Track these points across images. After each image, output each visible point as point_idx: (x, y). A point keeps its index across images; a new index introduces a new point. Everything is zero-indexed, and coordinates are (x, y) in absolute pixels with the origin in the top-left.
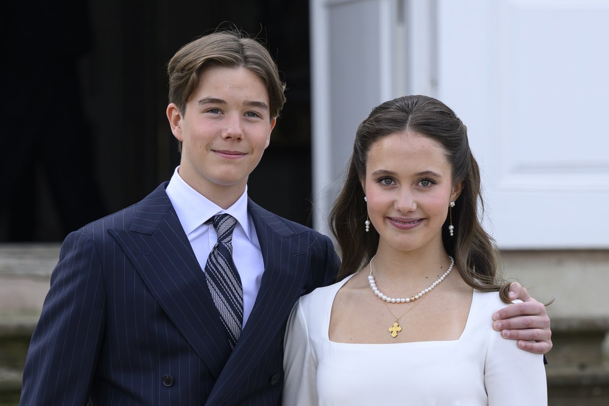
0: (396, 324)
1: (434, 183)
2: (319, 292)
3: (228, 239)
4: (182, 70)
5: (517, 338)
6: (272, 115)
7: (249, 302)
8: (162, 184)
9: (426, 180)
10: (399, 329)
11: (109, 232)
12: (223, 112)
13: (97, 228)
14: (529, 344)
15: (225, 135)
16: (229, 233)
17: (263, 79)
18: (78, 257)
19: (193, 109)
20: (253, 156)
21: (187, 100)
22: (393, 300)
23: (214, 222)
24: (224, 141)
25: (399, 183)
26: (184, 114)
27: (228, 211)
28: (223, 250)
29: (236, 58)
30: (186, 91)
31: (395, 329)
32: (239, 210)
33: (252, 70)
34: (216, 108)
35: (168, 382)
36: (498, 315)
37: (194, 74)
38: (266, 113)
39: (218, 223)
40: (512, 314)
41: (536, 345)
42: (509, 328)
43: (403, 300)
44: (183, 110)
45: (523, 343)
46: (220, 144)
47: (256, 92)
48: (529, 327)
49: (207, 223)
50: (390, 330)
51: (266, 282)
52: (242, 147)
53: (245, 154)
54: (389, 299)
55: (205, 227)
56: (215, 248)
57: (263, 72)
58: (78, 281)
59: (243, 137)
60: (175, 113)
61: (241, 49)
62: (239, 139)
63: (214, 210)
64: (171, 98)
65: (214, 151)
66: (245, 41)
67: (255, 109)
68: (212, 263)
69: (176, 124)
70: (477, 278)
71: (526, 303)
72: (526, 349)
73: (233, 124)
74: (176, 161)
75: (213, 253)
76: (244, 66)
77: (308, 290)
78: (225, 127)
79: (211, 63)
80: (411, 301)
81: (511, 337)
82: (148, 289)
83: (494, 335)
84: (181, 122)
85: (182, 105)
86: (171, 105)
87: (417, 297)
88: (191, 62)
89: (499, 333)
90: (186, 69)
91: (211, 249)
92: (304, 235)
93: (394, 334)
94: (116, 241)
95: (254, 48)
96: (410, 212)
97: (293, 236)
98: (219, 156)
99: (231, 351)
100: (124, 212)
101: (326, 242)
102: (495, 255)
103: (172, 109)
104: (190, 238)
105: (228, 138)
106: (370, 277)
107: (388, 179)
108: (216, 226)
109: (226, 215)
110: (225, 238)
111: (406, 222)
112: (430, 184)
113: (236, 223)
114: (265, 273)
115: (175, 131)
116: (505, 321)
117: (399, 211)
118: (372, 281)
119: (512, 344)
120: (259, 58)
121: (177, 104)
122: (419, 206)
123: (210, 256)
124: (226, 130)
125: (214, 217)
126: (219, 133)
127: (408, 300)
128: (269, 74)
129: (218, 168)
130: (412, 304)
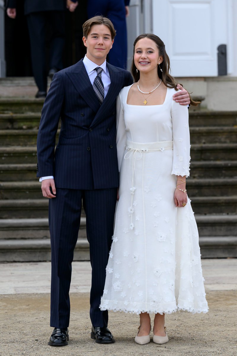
0: (145, 101)
1: (153, 52)
2: (125, 88)
3: (100, 74)
4: (86, 26)
5: (180, 102)
6: (112, 39)
7: (106, 93)
8: (82, 59)
10: (146, 102)
11: (66, 73)
12: (98, 37)
13: (63, 71)
14: (183, 103)
16: (101, 72)
17: (109, 28)
18: (57, 80)
19: (90, 37)
20: (107, 50)
21: (87, 35)
22: (144, 93)
23: (96, 69)
24: (98, 46)
25: (143, 52)
26: (87, 39)
27: (100, 66)
28: (99, 78)
29: (101, 22)
30: (87, 32)
31: (145, 102)
32: (104, 66)
33: (105, 25)
34: (96, 36)
35: (82, 115)
36: (174, 96)
37: (89, 27)
38: (110, 37)
39: (97, 70)
40: (178, 95)
41: (185, 103)
42: (178, 99)
43: (147, 93)
44: (87, 38)
45: (181, 103)
46: (97, 47)
47: (107, 31)
48: (183, 98)
49: (94, 70)
50: (144, 102)
51: (111, 86)
52: (103, 47)
53: (104, 49)
54: (143, 93)
55: (94, 71)
56: (96, 77)
57: (109, 26)
58: (56, 87)
59: (103, 44)
60: (85, 39)
61: (103, 20)
62: (102, 45)
63: (96, 66)
64: (84, 35)
65: (96, 49)
66: (104, 18)
67: (107, 36)
68: (96, 81)
69: (85, 42)
70: (169, 83)
71: (183, 91)
72: (182, 105)
73: (101, 40)
74: (86, 53)
75: (96, 78)
76: (104, 24)
77: (123, 87)
78: (98, 41)
79: (94, 23)
80: (149, 93)
81: (178, 102)
82: (76, 90)
83: (173, 102)
84: (86, 42)
85: (86, 37)
86: (84, 37)
87: (151, 92)
88: (88, 24)
89: (175, 101)
90: (87, 26)
91: (95, 77)
92: (123, 72)
93: (145, 104)
94: (68, 76)
95: (106, 19)
97: (119, 72)
98: (97, 50)
99: (100, 106)
100: (71, 67)
101: (129, 74)
102: (174, 79)
103: (84, 38)
104: (89, 75)
105: (99, 44)
106: (138, 86)
107: (140, 52)
108: (97, 71)
109: (100, 67)
110: (99, 74)
113: (103, 70)
114: (111, 84)
115: (85, 44)
116: (176, 97)
117: (142, 58)
118: (138, 87)
119: (178, 103)
120: (108, 22)
121: (85, 37)
122: (147, 58)
123: (95, 79)
124: (99, 42)
126: (96, 43)
127: (148, 93)
128: (110, 26)
129: (97, 53)
130: (150, 94)
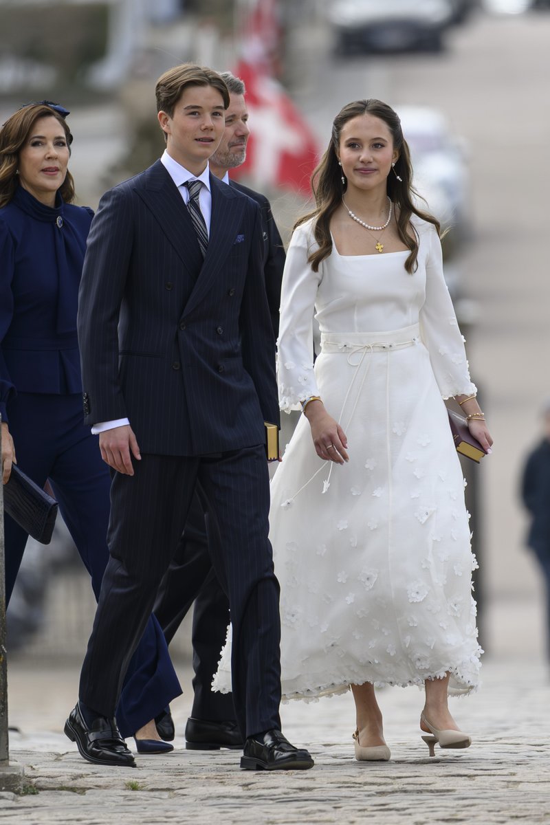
0: (379, 244)
1: (383, 146)
3: (196, 197)
9: (377, 145)
12: (199, 114)
15: (203, 127)
16: (199, 192)
19: (180, 113)
23: (188, 185)
24: (202, 132)
25: (362, 146)
26: (172, 118)
27: (198, 178)
28: (193, 204)
31: (380, 247)
32: (205, 177)
33: (215, 87)
34: (195, 112)
35: (169, 287)
39: (191, 187)
43: (378, 229)
44: (172, 115)
46: (200, 135)
47: (217, 100)
49: (183, 185)
50: (377, 248)
52: (213, 135)
53: (213, 140)
56: (188, 202)
59: (214, 128)
60: (164, 117)
61: (206, 76)
62: (212, 130)
65: (196, 139)
69: (164, 124)
73: (207, 120)
78: (202, 122)
79: (190, 84)
84: (170, 121)
85: (171, 112)
87: (385, 226)
93: (381, 250)
94: (140, 196)
96: (370, 162)
103: (162, 114)
105: (205, 129)
107: (355, 144)
108: (189, 188)
109: (198, 181)
110: (194, 197)
111: (365, 169)
112: (380, 146)
113: (203, 185)
115: (165, 128)
117: (362, 163)
121: (165, 111)
122: (374, 159)
124: (203, 124)
125: (187, 182)
126: (199, 127)
